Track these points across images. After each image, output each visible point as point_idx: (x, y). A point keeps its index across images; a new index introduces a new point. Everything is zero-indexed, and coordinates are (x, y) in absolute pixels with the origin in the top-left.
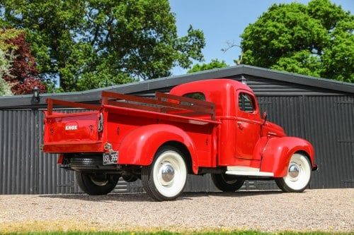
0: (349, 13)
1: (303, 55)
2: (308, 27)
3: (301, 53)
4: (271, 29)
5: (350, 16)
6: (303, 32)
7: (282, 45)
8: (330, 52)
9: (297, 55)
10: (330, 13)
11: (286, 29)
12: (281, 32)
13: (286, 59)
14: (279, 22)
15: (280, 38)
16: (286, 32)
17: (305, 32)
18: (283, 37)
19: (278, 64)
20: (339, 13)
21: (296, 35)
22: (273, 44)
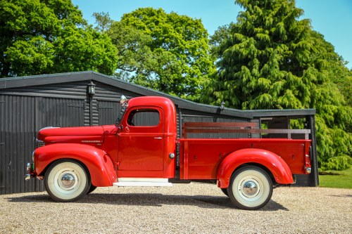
0: (77, 8)
1: (39, 40)
2: (45, 15)
3: (37, 39)
4: (8, 9)
5: (78, 10)
6: (40, 18)
7: (18, 28)
8: (63, 42)
9: (34, 40)
10: (61, 4)
11: (23, 13)
12: (17, 15)
13: (23, 42)
14: (15, 4)
15: (17, 20)
16: (23, 15)
17: (42, 19)
18: (20, 19)
19: (14, 46)
20: (69, 6)
21: (33, 20)
22: (9, 25)
